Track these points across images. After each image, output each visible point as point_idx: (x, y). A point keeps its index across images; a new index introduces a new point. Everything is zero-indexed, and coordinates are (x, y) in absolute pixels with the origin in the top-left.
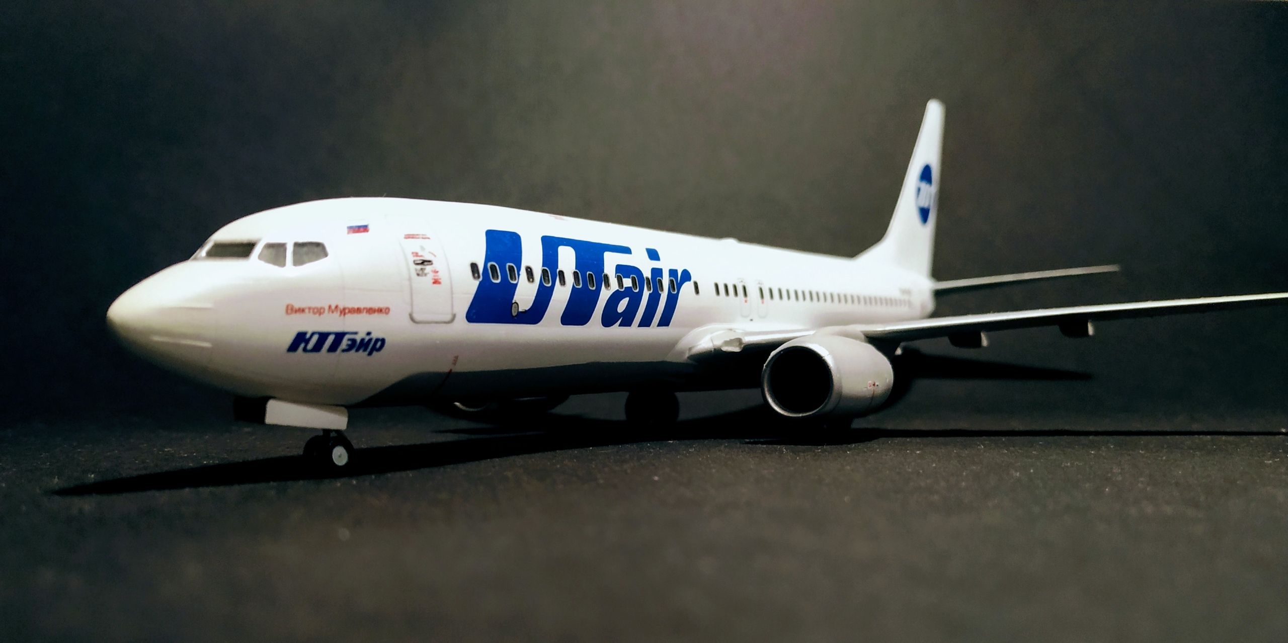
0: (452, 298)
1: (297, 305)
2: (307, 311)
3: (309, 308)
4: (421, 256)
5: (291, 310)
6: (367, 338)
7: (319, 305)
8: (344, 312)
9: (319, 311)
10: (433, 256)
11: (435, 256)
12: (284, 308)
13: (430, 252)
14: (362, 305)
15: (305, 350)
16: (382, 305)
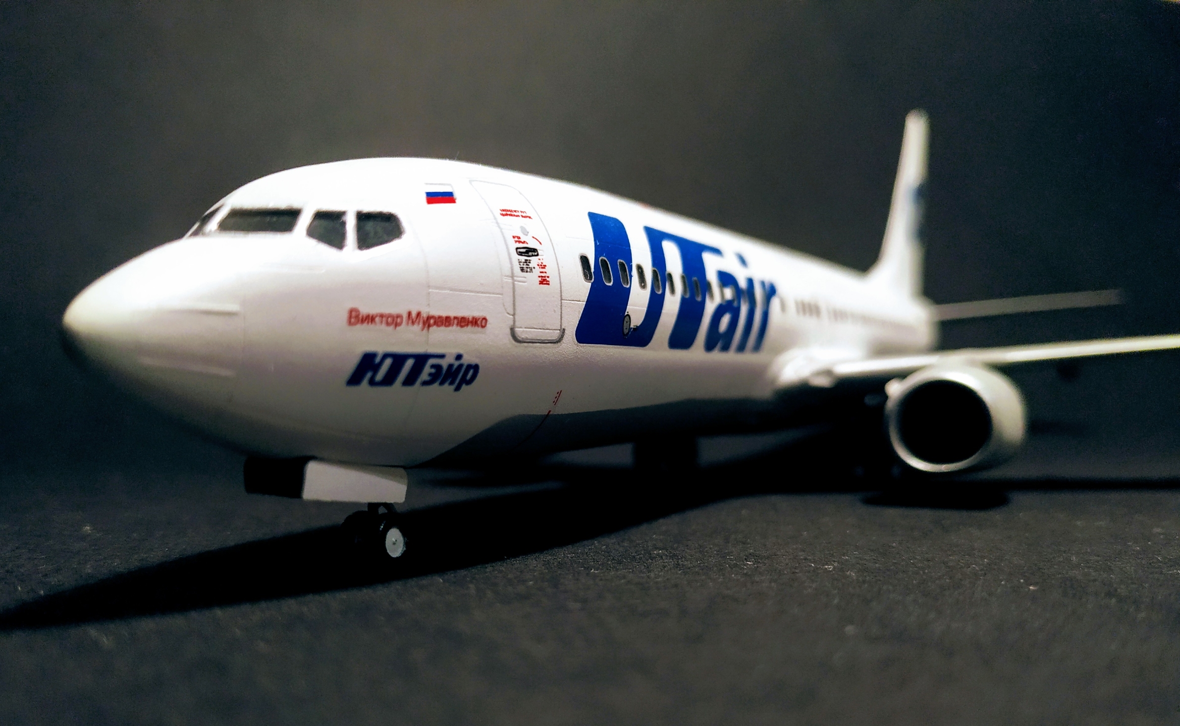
0: (562, 306)
1: (365, 310)
2: (377, 319)
3: (382, 316)
4: (524, 242)
5: (356, 318)
6: (457, 363)
7: (394, 311)
8: (430, 322)
9: (394, 321)
10: (539, 244)
11: (541, 243)
12: (345, 316)
13: (534, 238)
14: (451, 313)
15: (372, 382)
16: (477, 314)
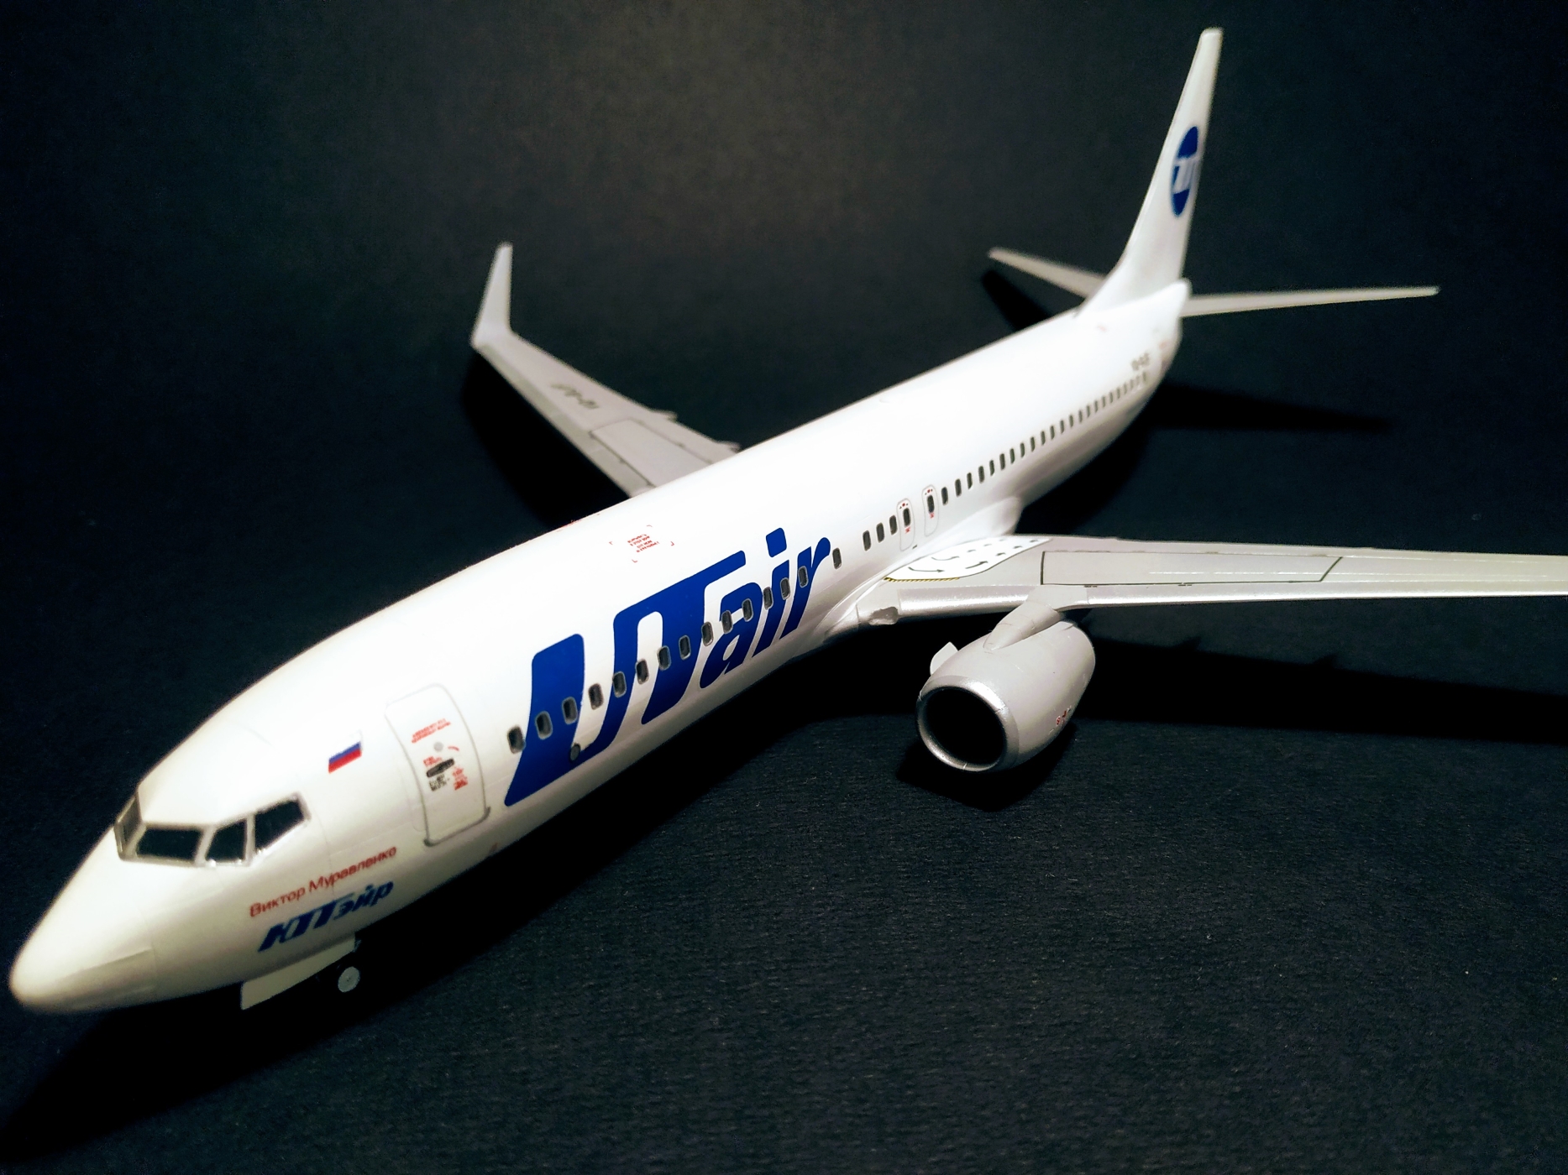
0: (484, 791)
1: (263, 901)
2: (280, 902)
3: (283, 898)
4: (438, 759)
5: (257, 909)
6: (368, 892)
7: (295, 888)
8: (331, 880)
9: (297, 895)
10: (454, 751)
11: (457, 749)
12: (248, 911)
13: (450, 748)
14: (356, 862)
16: (384, 848)
